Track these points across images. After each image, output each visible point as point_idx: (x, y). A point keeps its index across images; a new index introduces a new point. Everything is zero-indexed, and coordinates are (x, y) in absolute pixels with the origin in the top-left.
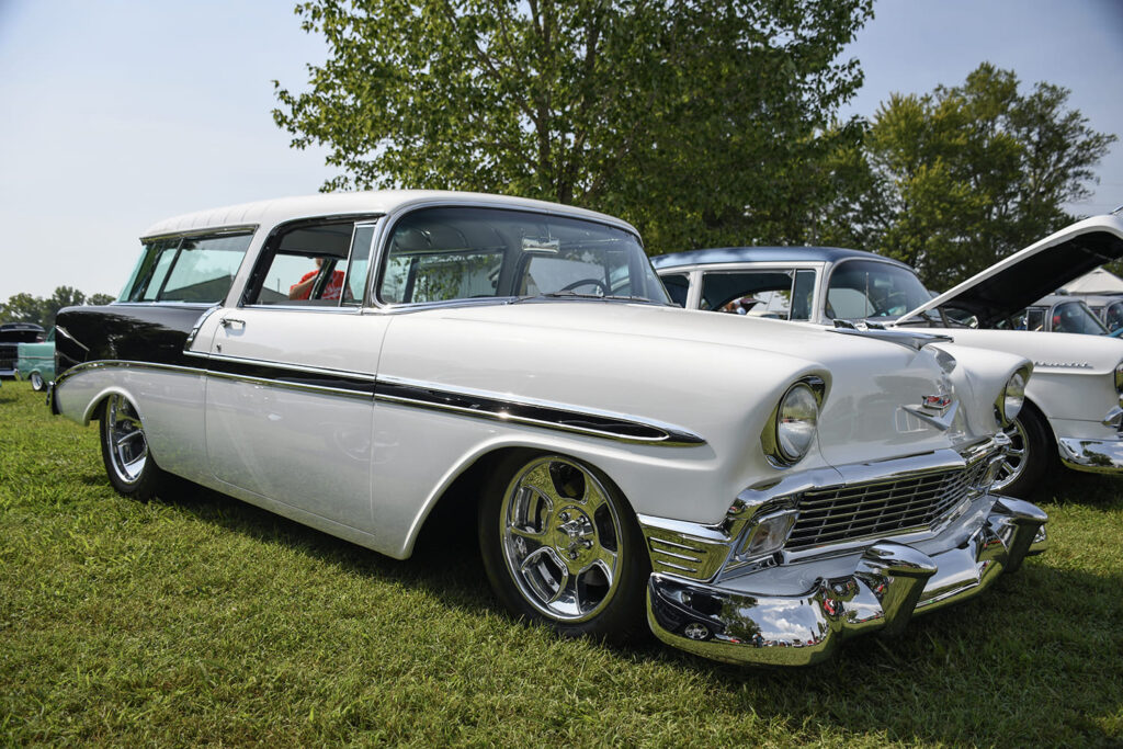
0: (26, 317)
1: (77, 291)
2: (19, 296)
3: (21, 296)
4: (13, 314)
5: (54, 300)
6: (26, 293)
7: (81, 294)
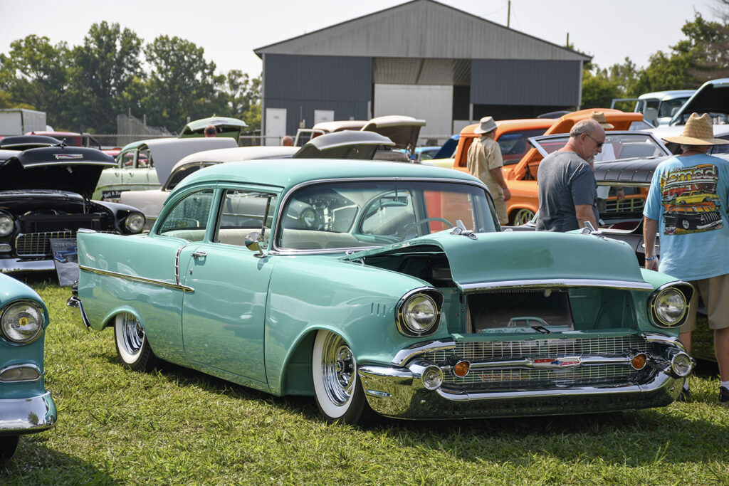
0: (40, 79)
1: (126, 30)
2: (27, 40)
3: (31, 41)
4: (19, 74)
5: (88, 48)
6: (40, 35)
7: (134, 36)
